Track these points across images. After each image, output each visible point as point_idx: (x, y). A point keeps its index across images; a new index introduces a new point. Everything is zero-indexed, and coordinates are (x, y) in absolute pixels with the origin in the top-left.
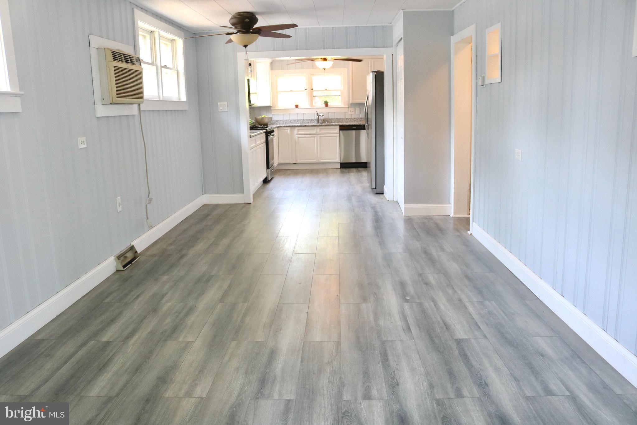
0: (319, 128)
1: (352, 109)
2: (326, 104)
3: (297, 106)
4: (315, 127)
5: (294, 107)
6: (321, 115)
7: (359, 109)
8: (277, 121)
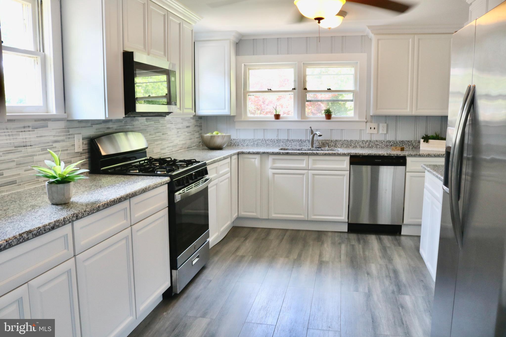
0: (312, 158)
1: (373, 125)
2: (328, 115)
3: (277, 117)
4: (306, 157)
5: (273, 119)
6: (318, 133)
7: (385, 125)
8: (244, 140)
